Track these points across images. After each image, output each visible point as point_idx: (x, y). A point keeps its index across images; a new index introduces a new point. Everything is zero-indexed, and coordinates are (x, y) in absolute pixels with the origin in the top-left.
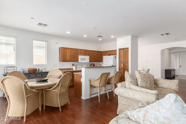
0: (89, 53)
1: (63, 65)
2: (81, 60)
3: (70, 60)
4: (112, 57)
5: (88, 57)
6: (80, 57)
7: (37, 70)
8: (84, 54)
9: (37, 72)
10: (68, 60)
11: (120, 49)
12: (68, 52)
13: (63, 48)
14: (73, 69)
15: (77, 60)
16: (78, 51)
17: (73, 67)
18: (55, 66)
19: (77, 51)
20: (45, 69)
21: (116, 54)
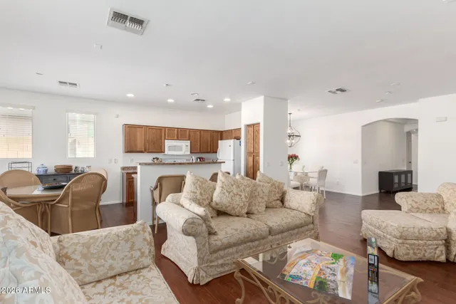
0: (191, 135)
1: (132, 160)
2: (170, 150)
3: (143, 150)
5: (188, 143)
6: (168, 143)
7: (74, 168)
8: (178, 137)
9: (73, 172)
11: (247, 126)
15: (161, 150)
16: (163, 130)
18: (113, 161)
19: (161, 132)
20: (89, 167)
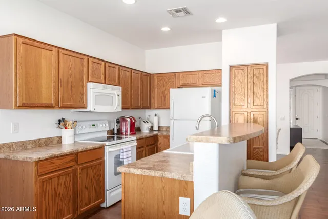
0: (121, 76)
2: (96, 103)
3: (53, 102)
4: (207, 91)
5: (119, 90)
6: (93, 90)
8: (105, 78)
10: (44, 101)
11: (231, 67)
12: (44, 63)
13: (20, 40)
14: (60, 140)
15: (79, 103)
16: (86, 61)
17: (64, 130)
19: (82, 65)
21: (220, 85)
